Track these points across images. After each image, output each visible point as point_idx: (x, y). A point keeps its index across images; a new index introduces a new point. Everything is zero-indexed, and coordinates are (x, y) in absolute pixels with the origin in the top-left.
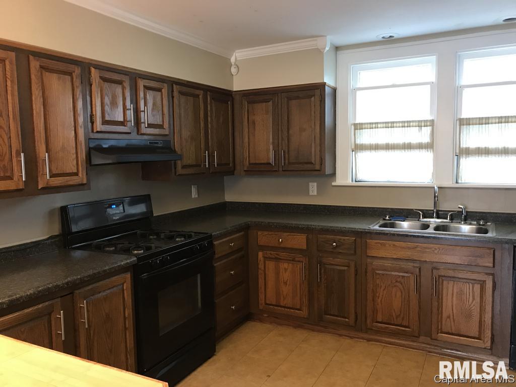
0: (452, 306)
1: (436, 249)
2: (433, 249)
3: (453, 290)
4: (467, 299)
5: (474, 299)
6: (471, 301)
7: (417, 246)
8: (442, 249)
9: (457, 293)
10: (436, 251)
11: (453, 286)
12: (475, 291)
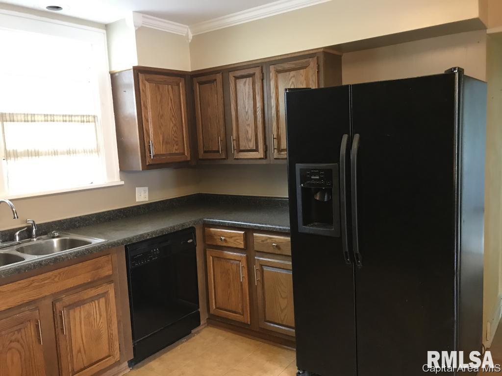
0: (82, 336)
1: (56, 276)
2: (53, 277)
3: (80, 317)
4: (94, 319)
5: (101, 316)
6: (98, 320)
7: (33, 280)
8: (64, 273)
9: (85, 318)
10: (56, 279)
11: (80, 312)
12: (101, 307)
